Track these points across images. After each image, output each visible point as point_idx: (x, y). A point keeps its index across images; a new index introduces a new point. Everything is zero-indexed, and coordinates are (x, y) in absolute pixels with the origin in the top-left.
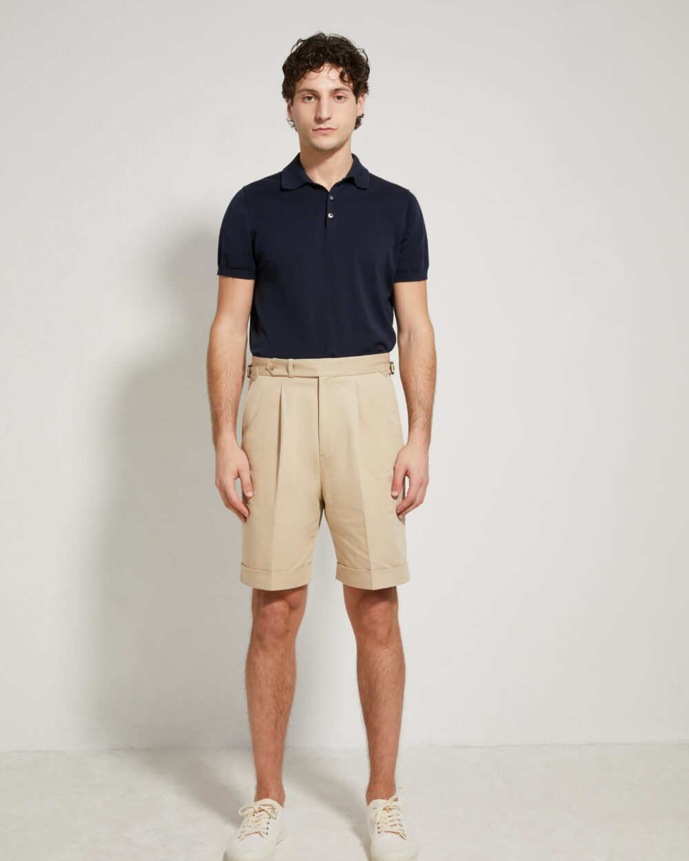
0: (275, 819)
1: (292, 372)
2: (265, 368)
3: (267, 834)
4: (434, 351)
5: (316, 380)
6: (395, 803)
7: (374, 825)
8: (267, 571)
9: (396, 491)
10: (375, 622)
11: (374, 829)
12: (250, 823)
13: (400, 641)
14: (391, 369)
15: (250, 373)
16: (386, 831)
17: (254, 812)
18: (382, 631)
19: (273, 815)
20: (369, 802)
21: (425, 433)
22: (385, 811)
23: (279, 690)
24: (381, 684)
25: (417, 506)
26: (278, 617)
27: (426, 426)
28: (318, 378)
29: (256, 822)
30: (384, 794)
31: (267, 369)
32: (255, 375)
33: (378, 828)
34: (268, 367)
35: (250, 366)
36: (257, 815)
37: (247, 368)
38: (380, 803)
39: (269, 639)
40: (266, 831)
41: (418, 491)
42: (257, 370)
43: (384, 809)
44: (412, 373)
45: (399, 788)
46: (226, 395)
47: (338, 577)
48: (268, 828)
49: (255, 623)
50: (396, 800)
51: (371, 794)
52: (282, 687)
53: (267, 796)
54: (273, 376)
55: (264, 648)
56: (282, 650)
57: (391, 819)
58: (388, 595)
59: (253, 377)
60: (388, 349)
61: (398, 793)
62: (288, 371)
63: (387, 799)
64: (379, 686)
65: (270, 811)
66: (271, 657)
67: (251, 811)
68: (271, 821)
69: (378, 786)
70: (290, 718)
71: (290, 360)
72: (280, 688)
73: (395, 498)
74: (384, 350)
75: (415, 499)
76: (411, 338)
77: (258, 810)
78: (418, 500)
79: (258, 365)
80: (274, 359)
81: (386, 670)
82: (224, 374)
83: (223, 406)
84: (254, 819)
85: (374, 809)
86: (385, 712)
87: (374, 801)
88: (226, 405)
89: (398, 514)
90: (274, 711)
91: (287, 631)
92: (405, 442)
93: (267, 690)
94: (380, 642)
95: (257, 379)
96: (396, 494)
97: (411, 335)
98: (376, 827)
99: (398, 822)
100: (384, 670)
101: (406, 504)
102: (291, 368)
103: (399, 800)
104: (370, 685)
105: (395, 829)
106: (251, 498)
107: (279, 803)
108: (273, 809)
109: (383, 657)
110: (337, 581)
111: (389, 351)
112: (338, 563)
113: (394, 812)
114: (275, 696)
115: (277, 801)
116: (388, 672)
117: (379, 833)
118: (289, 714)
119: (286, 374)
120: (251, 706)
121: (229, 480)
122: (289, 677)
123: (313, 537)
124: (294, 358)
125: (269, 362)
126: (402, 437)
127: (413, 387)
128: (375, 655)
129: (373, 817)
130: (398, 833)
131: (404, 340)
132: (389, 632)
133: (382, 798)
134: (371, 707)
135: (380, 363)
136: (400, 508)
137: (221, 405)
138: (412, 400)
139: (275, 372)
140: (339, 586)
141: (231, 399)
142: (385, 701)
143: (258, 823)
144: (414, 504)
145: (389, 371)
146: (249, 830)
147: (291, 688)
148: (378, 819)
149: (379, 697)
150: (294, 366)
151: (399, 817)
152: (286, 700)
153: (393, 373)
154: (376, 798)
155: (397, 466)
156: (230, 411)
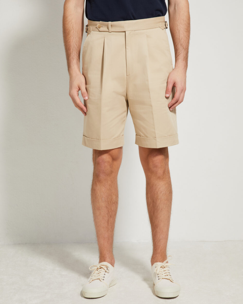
0: (108, 273)
1: (111, 29)
2: (96, 27)
3: (104, 280)
4: (189, 15)
5: (124, 33)
6: (167, 264)
7: (156, 275)
8: (99, 139)
9: (168, 94)
10: (156, 166)
11: (156, 277)
12: (95, 274)
13: (169, 178)
14: (165, 25)
15: (87, 30)
16: (162, 278)
17: (97, 269)
18: (160, 172)
19: (107, 271)
20: (152, 264)
21: (184, 62)
22: (161, 268)
23: (109, 204)
24: (160, 201)
25: (180, 103)
26: (106, 164)
27: (185, 58)
28: (125, 32)
29: (98, 274)
30: (161, 260)
31: (96, 28)
32: (90, 31)
33: (158, 277)
34: (97, 26)
35: (87, 26)
36: (99, 270)
37: (85, 27)
38: (159, 264)
39: (102, 176)
40: (103, 278)
41: (180, 94)
42: (91, 28)
43: (161, 267)
44: (177, 28)
45: (169, 256)
46: (73, 44)
47: (136, 143)
48: (104, 277)
49: (94, 168)
50: (167, 262)
51: (154, 260)
52: (111, 202)
53: (105, 261)
54: (100, 31)
55: (99, 181)
56: (109, 182)
57: (165, 272)
58: (163, 151)
59: (89, 32)
60: (164, 14)
61: (168, 259)
62: (108, 28)
63: (163, 262)
64: (158, 202)
65: (106, 269)
66: (104, 186)
67: (96, 268)
68: (106, 273)
69: (158, 255)
70: (116, 219)
71: (109, 22)
72: (110, 203)
73: (167, 98)
74: (161, 14)
75: (179, 99)
76: (176, 8)
77: (99, 268)
78: (180, 100)
79: (92, 25)
80: (101, 22)
81: (162, 193)
82: (72, 32)
83: (71, 50)
84: (96, 272)
85: (155, 267)
86: (162, 216)
87: (156, 263)
88: (73, 49)
89: (170, 108)
90: (106, 216)
91: (112, 172)
92: (174, 67)
93: (102, 204)
94: (159, 178)
95: (91, 33)
96: (168, 95)
97: (176, 5)
98: (157, 276)
99: (169, 274)
100: (161, 193)
101: (174, 102)
102: (110, 27)
103: (169, 262)
104: (153, 202)
105: (167, 277)
106: (87, 100)
107: (111, 264)
108: (107, 267)
109: (160, 186)
110: (136, 144)
111: (164, 15)
112: (136, 135)
113: (166, 269)
114: (107, 207)
115: (110, 263)
116: (163, 194)
117: (159, 279)
118: (115, 217)
119: (107, 30)
120: (94, 213)
121: (75, 92)
122: (114, 197)
123: (124, 121)
124: (112, 21)
125: (98, 23)
126: (172, 64)
127: (177, 36)
128: (156, 185)
129: (155, 271)
130: (169, 279)
131: (172, 9)
132: (164, 172)
133: (160, 262)
134: (154, 213)
135: (160, 22)
136: (171, 104)
137: (70, 50)
138: (177, 44)
139: (101, 29)
140: (137, 148)
141: (76, 46)
142: (162, 209)
143: (99, 274)
144: (178, 102)
145: (165, 27)
146: (94, 278)
147: (116, 203)
148: (158, 272)
149: (158, 208)
150: (111, 26)
151: (168, 272)
152: (113, 210)
153: (167, 28)
154: (157, 262)
155: (169, 80)
156: (75, 53)
